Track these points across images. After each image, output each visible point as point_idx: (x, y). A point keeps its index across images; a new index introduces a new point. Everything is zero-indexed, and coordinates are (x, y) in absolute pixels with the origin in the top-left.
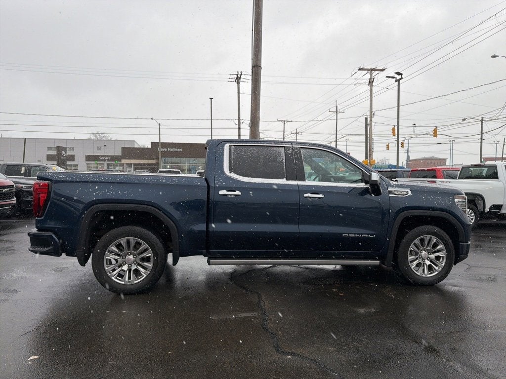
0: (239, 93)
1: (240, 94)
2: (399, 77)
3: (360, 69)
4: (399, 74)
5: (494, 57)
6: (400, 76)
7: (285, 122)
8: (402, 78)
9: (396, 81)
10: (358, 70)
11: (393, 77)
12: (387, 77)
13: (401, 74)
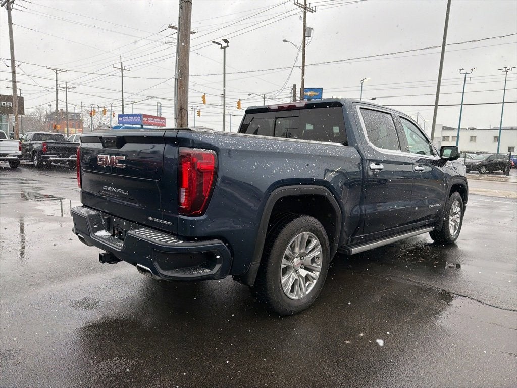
0: (10, 24)
1: (13, 25)
2: (224, 45)
3: (171, 27)
4: (226, 41)
5: (285, 41)
6: (227, 44)
7: (58, 72)
8: (228, 46)
9: (222, 48)
10: (169, 27)
11: (218, 44)
12: (213, 42)
13: (228, 42)
